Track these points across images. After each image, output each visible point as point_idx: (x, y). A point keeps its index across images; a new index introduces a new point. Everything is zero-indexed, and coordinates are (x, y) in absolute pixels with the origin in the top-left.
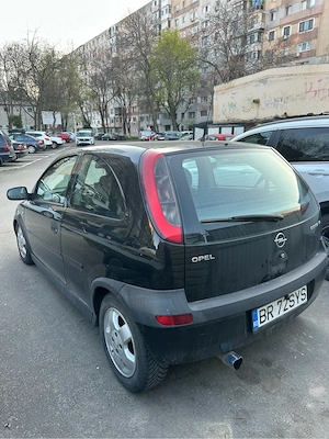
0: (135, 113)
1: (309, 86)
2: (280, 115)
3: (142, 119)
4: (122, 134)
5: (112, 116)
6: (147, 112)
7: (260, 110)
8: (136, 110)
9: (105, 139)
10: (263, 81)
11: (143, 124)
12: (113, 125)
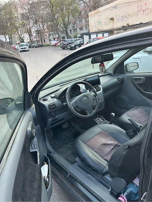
0: (46, 32)
1: (140, 8)
2: (125, 25)
3: (50, 35)
4: (41, 44)
5: (34, 35)
6: (52, 31)
7: (114, 24)
8: (47, 30)
9: (33, 47)
10: (115, 7)
11: (51, 38)
12: (35, 40)
